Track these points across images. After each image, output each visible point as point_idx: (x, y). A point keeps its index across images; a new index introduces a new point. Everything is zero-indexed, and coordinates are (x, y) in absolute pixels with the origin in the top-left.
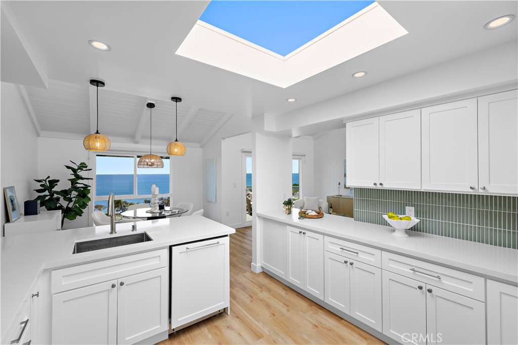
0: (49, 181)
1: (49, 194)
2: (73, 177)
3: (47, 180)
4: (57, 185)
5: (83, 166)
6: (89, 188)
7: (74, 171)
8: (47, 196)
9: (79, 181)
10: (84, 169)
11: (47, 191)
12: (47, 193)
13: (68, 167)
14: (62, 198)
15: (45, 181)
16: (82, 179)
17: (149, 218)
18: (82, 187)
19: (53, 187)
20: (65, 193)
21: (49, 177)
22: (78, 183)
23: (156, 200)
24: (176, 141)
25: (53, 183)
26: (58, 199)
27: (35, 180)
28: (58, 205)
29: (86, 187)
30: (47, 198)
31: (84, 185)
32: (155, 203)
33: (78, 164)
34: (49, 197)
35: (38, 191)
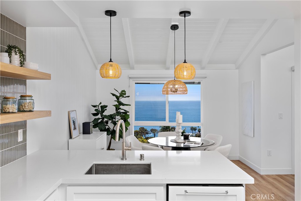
0: (101, 106)
1: (101, 118)
2: (116, 103)
3: (100, 105)
4: (106, 110)
5: (123, 94)
6: (128, 114)
7: (118, 98)
8: (100, 119)
9: (121, 107)
10: (125, 96)
11: (100, 115)
12: (99, 116)
13: (113, 95)
14: (110, 122)
15: (98, 106)
16: (123, 105)
17: (174, 149)
18: (123, 113)
19: (104, 112)
20: (111, 117)
21: (101, 103)
22: (120, 109)
23: (179, 128)
24: (185, 62)
25: (104, 108)
26: (107, 122)
27: (92, 106)
28: (107, 127)
29: (126, 112)
30: (100, 121)
31: (124, 110)
32: (179, 132)
33: (120, 91)
34: (101, 120)
35: (94, 115)
